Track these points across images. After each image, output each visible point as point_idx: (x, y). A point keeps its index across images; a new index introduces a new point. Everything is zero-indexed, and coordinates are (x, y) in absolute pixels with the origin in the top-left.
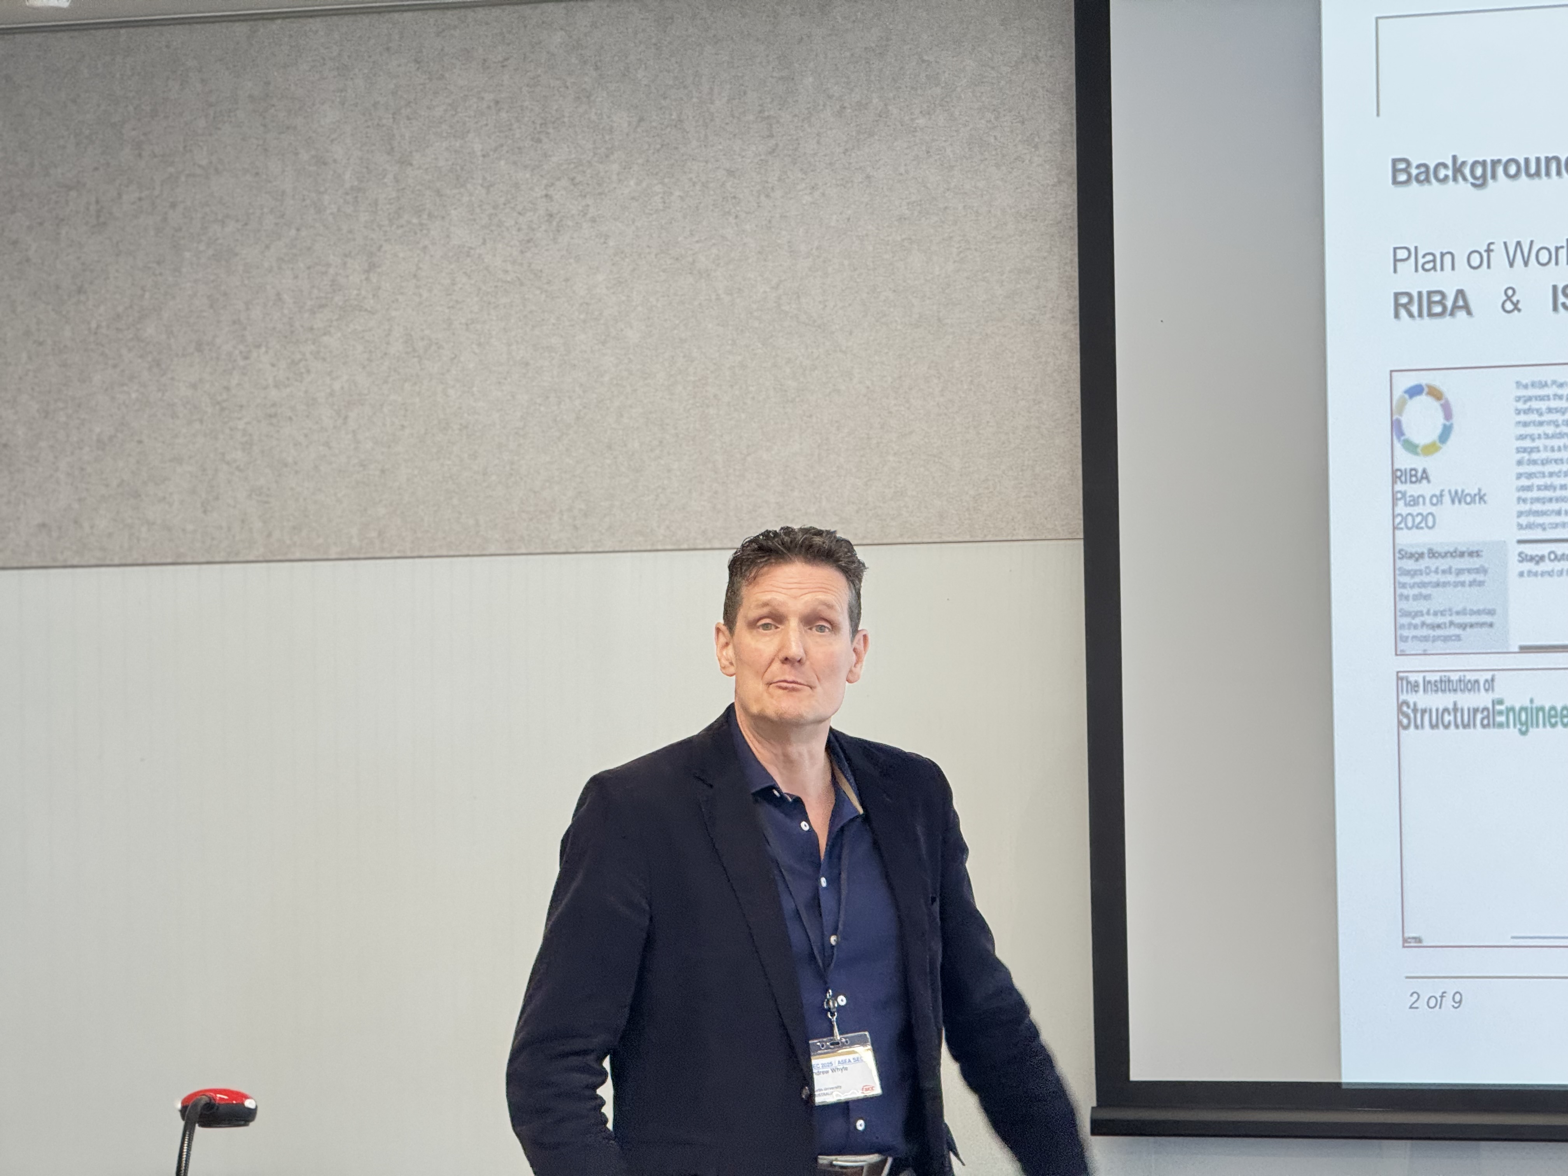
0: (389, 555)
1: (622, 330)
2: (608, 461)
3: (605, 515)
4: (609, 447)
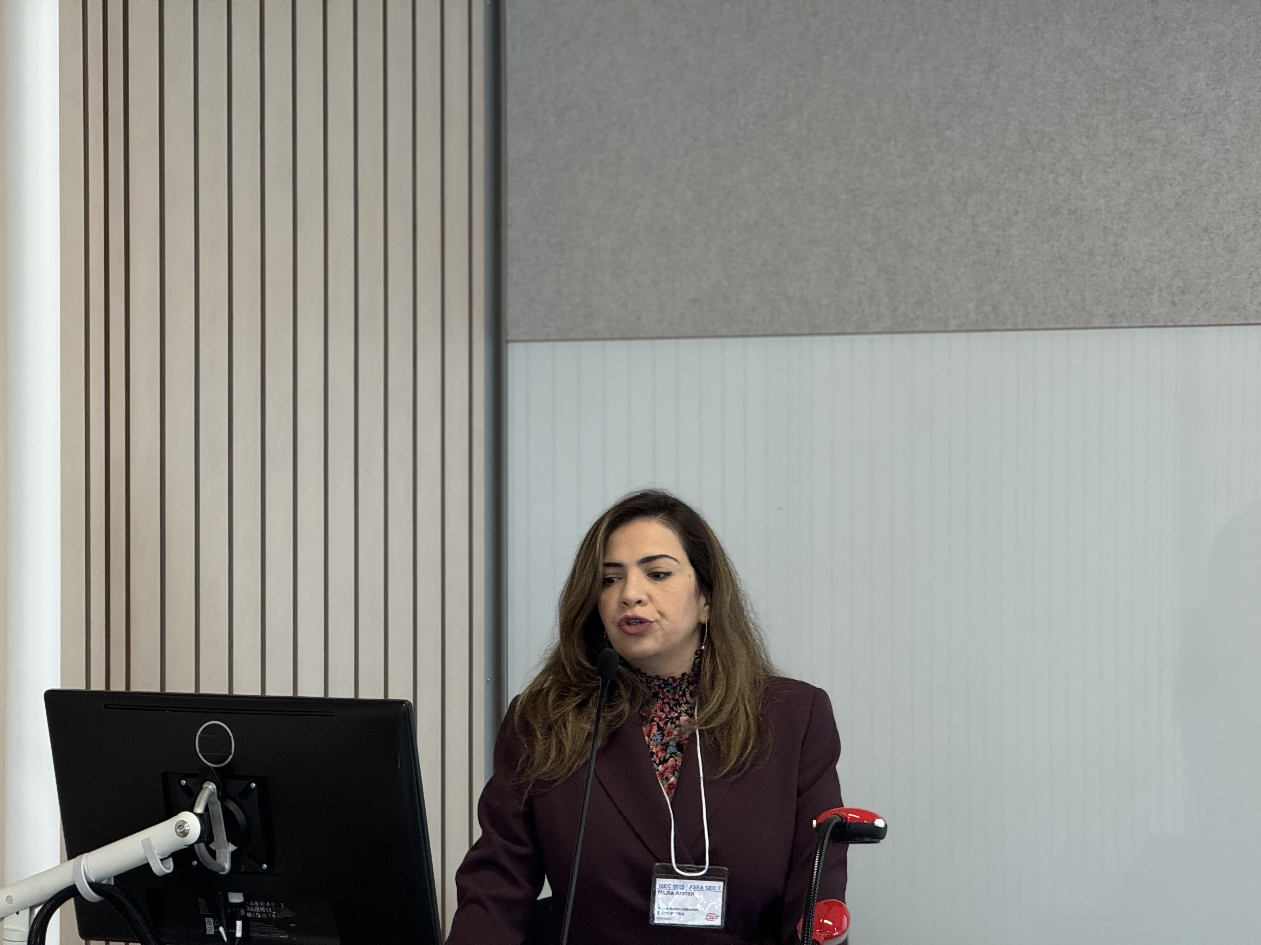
0: (1003, 328)
1: (1220, 123)
2: (1205, 243)
3: (1201, 292)
4: (1206, 230)
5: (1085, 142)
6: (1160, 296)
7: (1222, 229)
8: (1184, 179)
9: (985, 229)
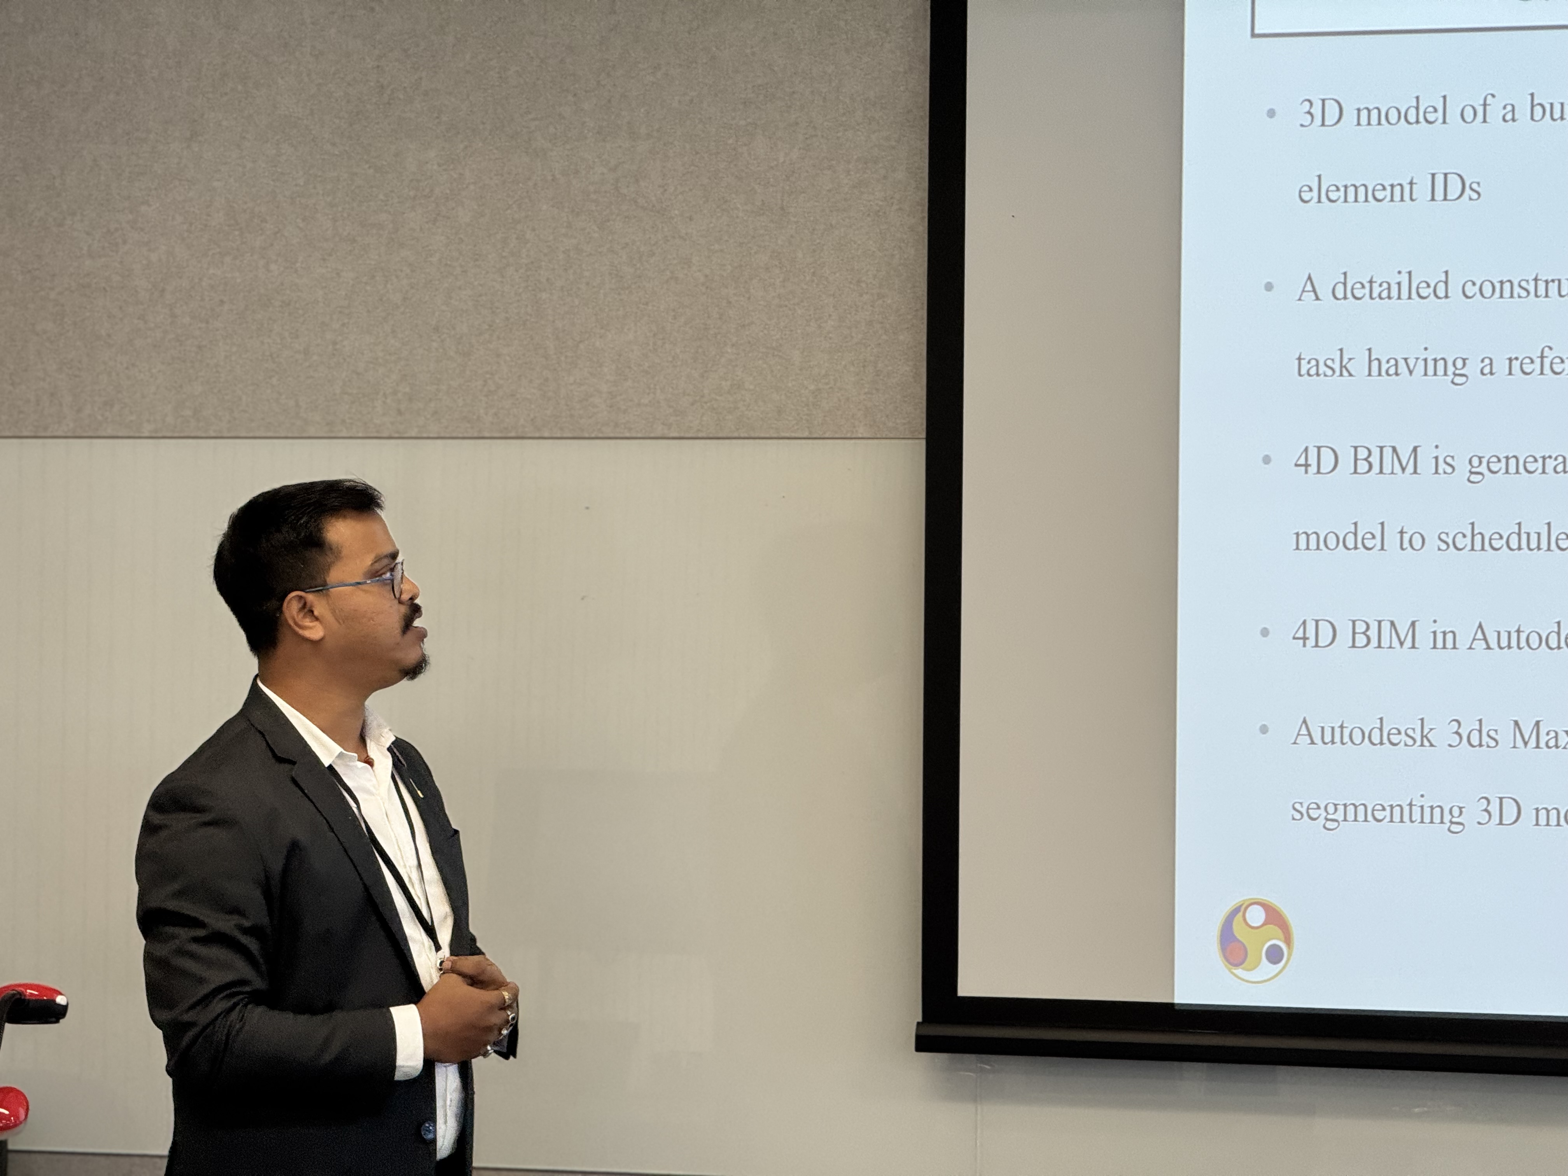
0: (203, 435)
1: (453, 209)
2: (435, 344)
3: (430, 400)
4: (436, 329)
5: (301, 225)
6: (384, 402)
7: (454, 329)
8: (413, 271)
9: (187, 320)
